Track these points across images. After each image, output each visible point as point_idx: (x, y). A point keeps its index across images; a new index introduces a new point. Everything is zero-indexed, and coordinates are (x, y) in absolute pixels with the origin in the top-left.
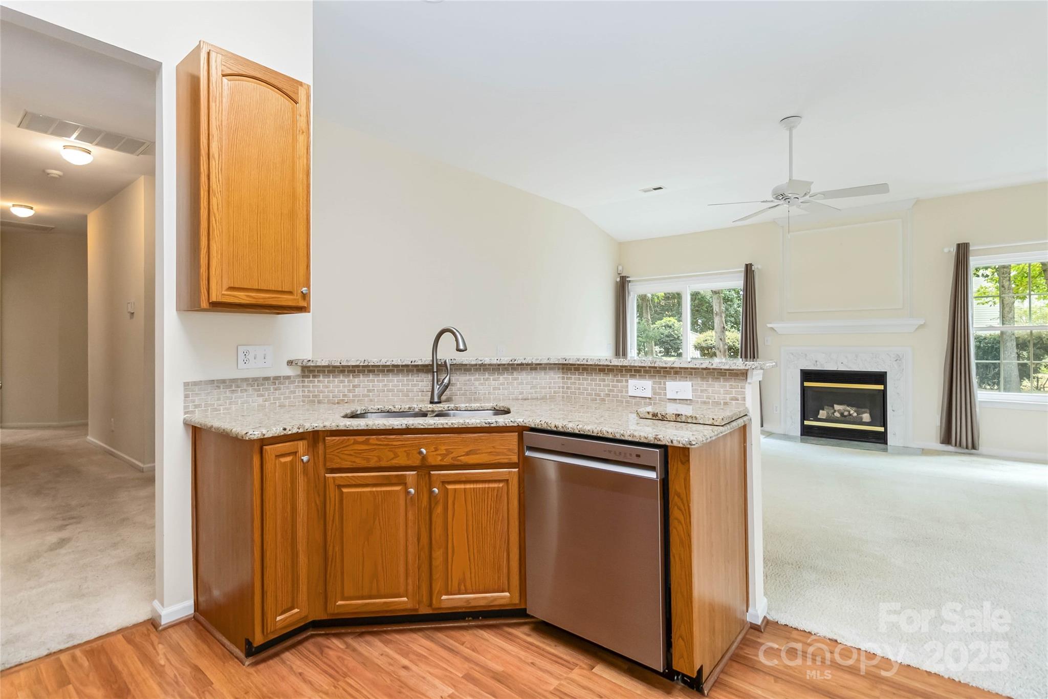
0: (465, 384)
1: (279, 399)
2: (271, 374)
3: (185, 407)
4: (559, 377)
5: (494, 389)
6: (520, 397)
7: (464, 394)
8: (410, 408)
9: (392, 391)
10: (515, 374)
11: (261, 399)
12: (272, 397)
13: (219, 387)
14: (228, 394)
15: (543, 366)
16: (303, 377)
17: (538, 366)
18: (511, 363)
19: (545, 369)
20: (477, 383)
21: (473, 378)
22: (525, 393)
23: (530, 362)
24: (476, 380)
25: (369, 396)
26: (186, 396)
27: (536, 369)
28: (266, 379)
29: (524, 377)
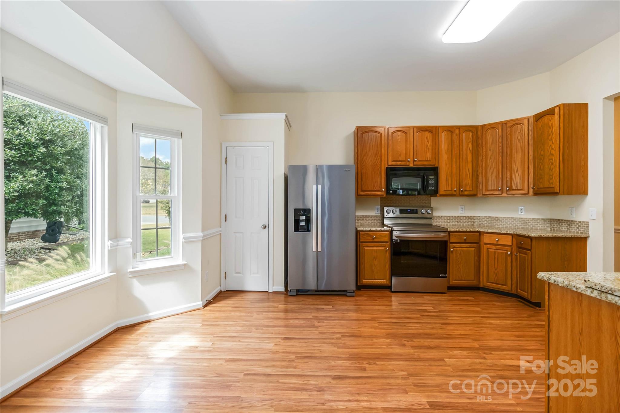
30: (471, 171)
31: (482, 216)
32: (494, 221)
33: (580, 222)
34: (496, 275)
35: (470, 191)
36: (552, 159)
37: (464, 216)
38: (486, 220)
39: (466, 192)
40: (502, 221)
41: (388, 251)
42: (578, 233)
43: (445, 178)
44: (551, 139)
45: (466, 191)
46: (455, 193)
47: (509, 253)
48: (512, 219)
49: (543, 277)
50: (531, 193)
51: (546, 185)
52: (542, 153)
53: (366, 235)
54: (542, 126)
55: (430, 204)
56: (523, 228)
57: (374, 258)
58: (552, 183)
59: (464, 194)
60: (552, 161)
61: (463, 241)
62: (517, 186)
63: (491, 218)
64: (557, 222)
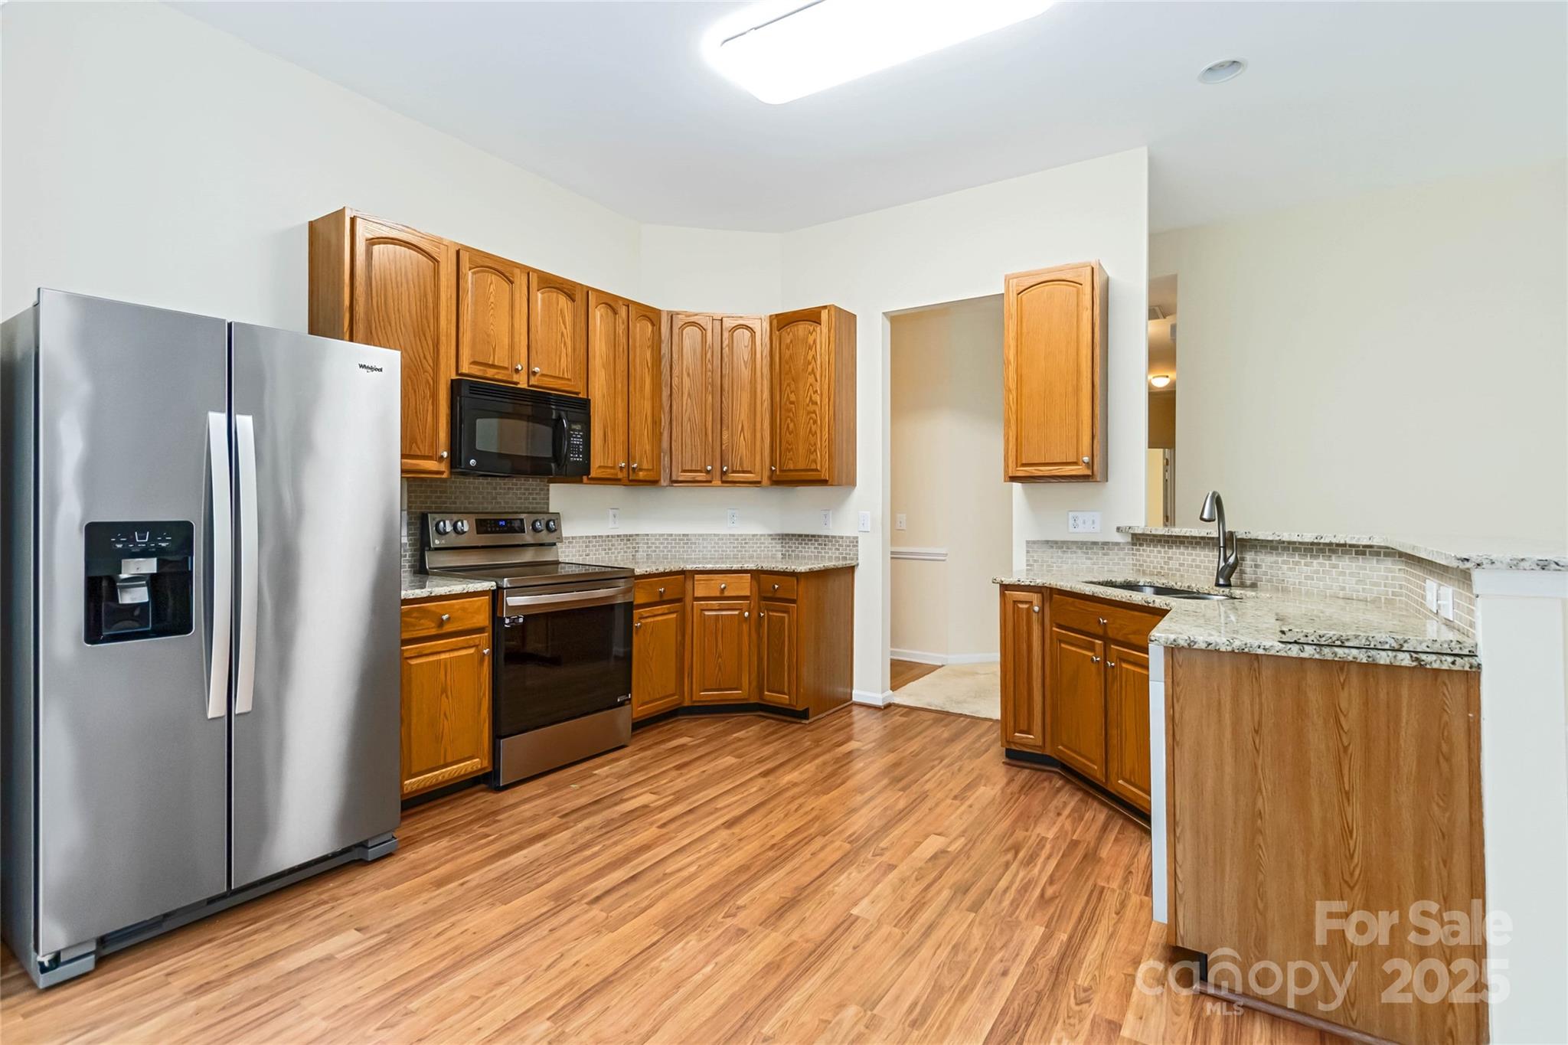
0: (1271, 568)
1: (1108, 564)
2: (1100, 539)
3: (1028, 561)
4: (1400, 570)
5: (1307, 578)
6: (1341, 595)
7: (1270, 581)
8: (1189, 587)
9: (1199, 567)
10: (1334, 560)
11: (1089, 562)
12: (1100, 562)
13: (1052, 547)
14: (1060, 554)
15: (1375, 549)
16: (1134, 544)
17: (1368, 550)
18: (1316, 541)
19: (1378, 554)
20: (1285, 567)
21: (1280, 559)
22: (1347, 589)
23: (1342, 542)
24: (1284, 562)
25: (1180, 571)
26: (1028, 552)
27: (1364, 553)
28: (1095, 543)
29: (1346, 564)
30: (649, 419)
31: (654, 533)
32: (679, 544)
33: (842, 538)
34: (720, 669)
35: (648, 470)
36: (814, 412)
37: (618, 536)
38: (662, 543)
39: (641, 473)
40: (695, 543)
41: (487, 658)
42: (838, 559)
43: (601, 433)
44: (813, 372)
45: (641, 470)
46: (620, 476)
47: (747, 614)
48: (716, 538)
49: (1175, 640)
50: (765, 481)
51: (801, 465)
52: (793, 397)
53: (415, 615)
54: (791, 342)
55: (548, 504)
56: (735, 557)
57: (444, 691)
58: (815, 461)
59: (637, 478)
60: (814, 415)
61: (657, 599)
62: (741, 464)
63: (674, 537)
64: (797, 540)
